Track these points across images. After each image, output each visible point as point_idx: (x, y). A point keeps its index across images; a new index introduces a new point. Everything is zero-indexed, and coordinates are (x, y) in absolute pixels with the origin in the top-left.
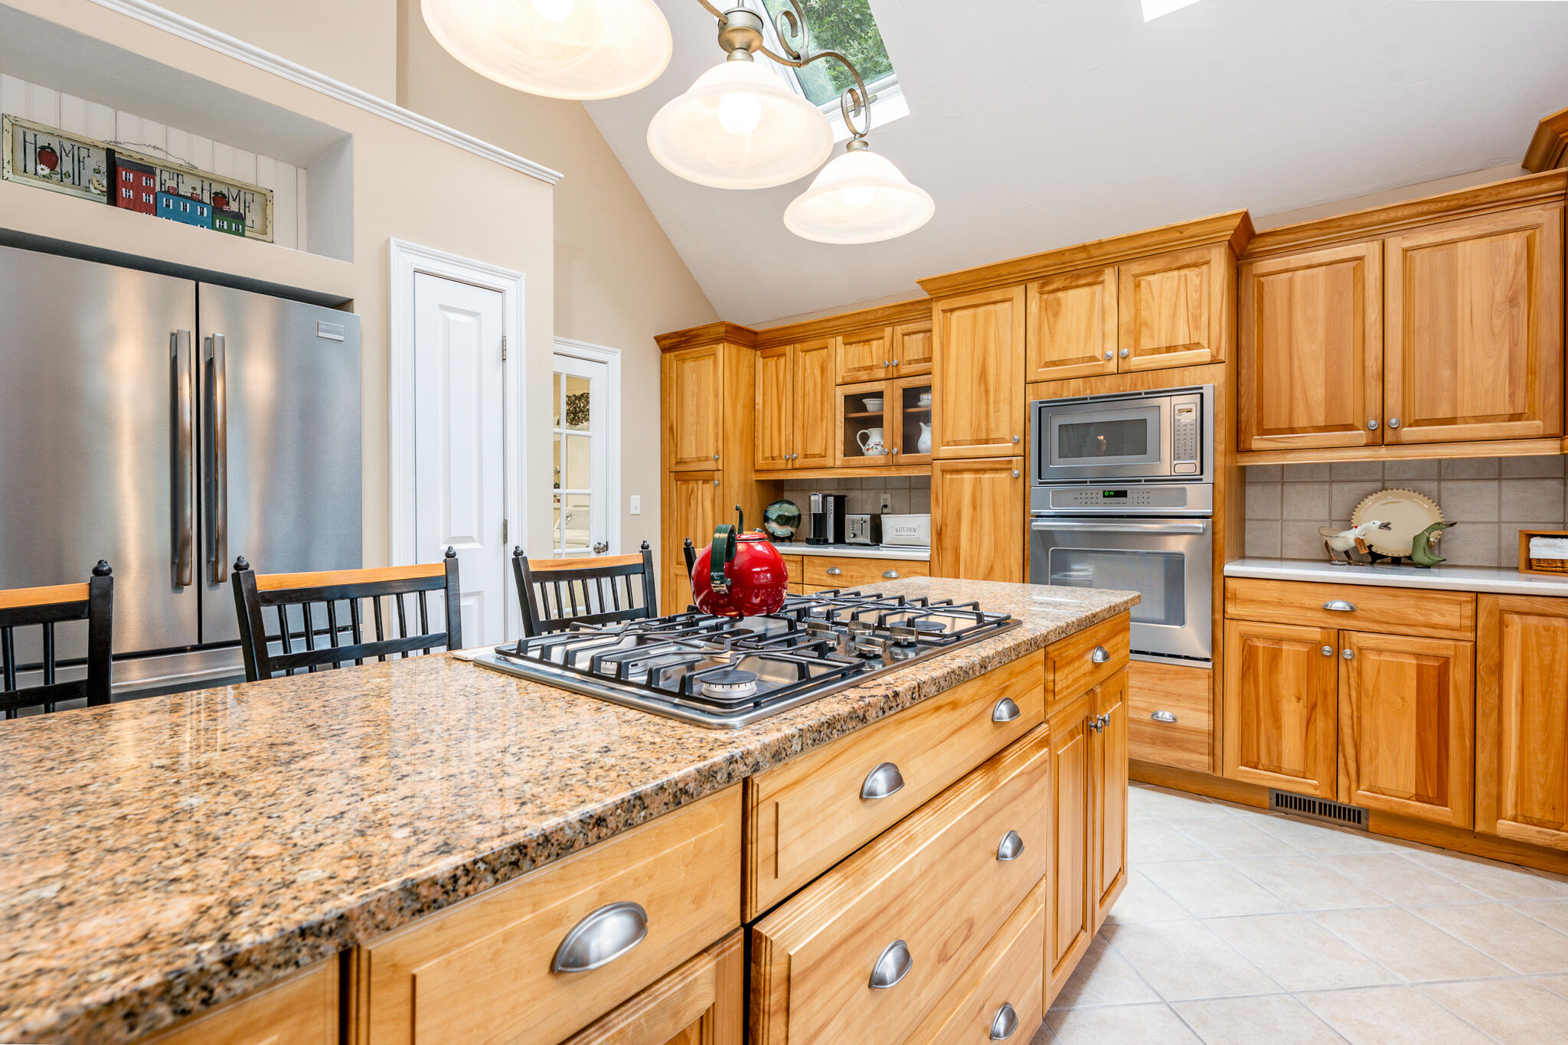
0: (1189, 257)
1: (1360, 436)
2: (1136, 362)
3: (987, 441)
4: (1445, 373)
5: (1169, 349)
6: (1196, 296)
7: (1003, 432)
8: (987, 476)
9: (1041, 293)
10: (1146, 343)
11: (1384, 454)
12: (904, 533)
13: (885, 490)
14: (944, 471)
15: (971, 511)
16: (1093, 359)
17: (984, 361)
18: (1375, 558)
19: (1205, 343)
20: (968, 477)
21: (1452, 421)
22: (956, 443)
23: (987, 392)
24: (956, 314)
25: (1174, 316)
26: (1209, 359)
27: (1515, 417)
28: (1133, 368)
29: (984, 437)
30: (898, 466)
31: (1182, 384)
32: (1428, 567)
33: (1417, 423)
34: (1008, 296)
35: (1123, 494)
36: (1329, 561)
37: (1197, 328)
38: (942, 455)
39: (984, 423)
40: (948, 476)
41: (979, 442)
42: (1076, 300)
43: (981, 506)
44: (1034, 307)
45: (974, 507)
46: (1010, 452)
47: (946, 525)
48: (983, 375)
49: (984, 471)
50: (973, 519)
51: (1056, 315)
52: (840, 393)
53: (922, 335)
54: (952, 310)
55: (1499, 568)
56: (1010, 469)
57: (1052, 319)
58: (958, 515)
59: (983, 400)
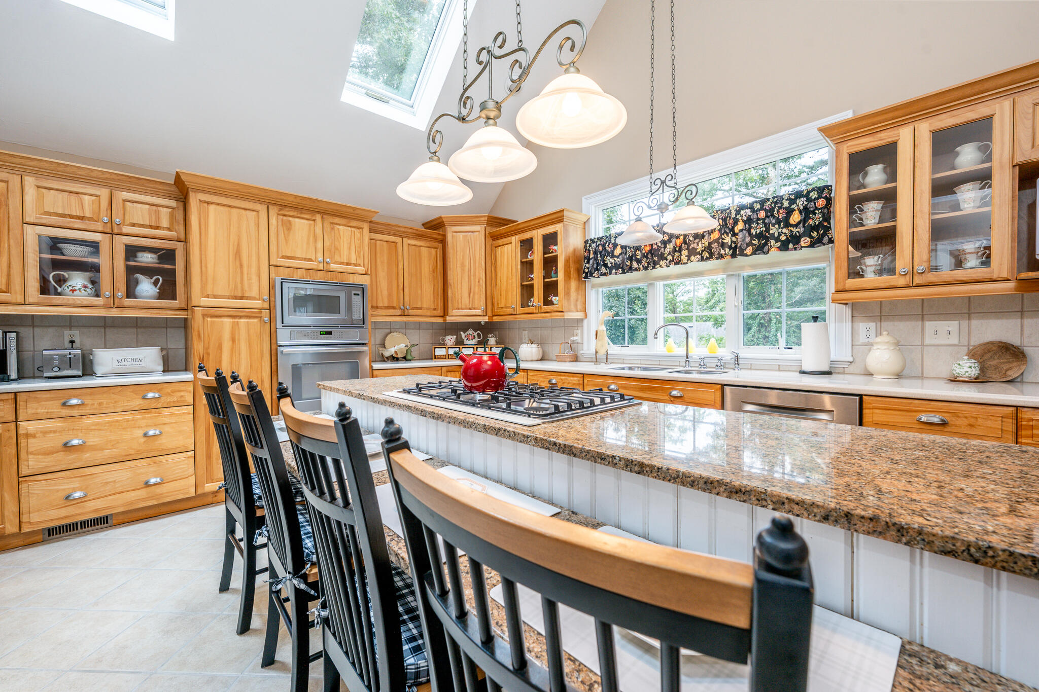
0: (354, 223)
1: (399, 312)
2: (334, 267)
3: (242, 298)
4: (419, 292)
5: (348, 264)
6: (358, 242)
7: (254, 293)
8: (243, 320)
9: (278, 214)
10: (338, 259)
11: (404, 319)
12: (126, 363)
13: (71, 327)
14: (204, 316)
15: (231, 343)
16: (310, 260)
17: (238, 245)
18: (394, 359)
19: (362, 264)
20: (227, 321)
21: (421, 309)
22: (215, 297)
23: (241, 266)
24: (212, 207)
25: (350, 249)
26: (364, 273)
27: (435, 309)
28: (331, 270)
29: (240, 295)
30: (121, 307)
31: (354, 282)
32: (410, 360)
33: (413, 308)
35: (330, 333)
36: (384, 361)
37: (359, 257)
38: (202, 304)
39: (239, 285)
40: (209, 319)
41: (236, 298)
42: (301, 225)
43: (239, 340)
44: (273, 221)
45: (233, 340)
46: (260, 307)
47: (208, 354)
48: (238, 254)
49: (241, 317)
50: (232, 350)
51: (289, 229)
52: (31, 234)
54: (208, 203)
55: (420, 359)
56: (261, 317)
57: (286, 232)
58: (220, 347)
59: (239, 270)
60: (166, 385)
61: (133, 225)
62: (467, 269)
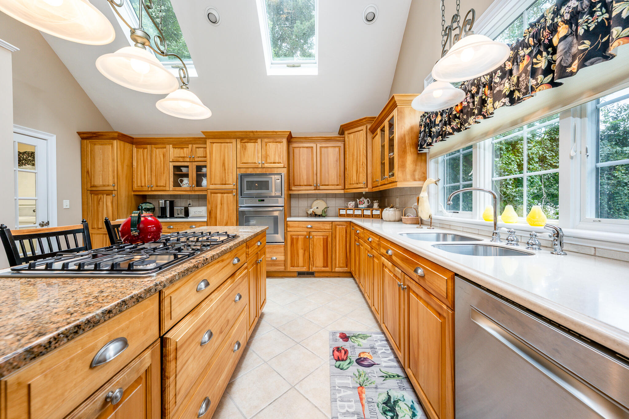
0: (278, 140)
1: (313, 188)
2: (266, 165)
3: (225, 184)
4: (327, 175)
5: (274, 163)
6: (280, 150)
7: (230, 182)
8: (225, 195)
9: (241, 142)
10: (269, 161)
11: (317, 192)
12: (197, 213)
13: (189, 199)
14: (211, 193)
16: (255, 163)
17: (224, 160)
18: (316, 215)
19: (282, 162)
20: (219, 195)
21: (328, 185)
22: (215, 184)
23: (225, 169)
24: (215, 144)
25: (275, 154)
26: (283, 167)
27: (338, 185)
28: (265, 167)
29: (224, 183)
30: (195, 191)
31: (277, 172)
32: (325, 217)
33: (323, 185)
34: (231, 142)
35: (263, 200)
36: (308, 216)
37: (280, 158)
38: (210, 188)
39: (224, 179)
40: (213, 195)
41: (223, 184)
42: (250, 146)
43: (224, 204)
44: (239, 146)
45: (221, 205)
46: (232, 188)
47: (212, 210)
48: (224, 164)
49: (224, 193)
50: (221, 208)
51: (245, 149)
52: (171, 165)
53: (203, 149)
54: (213, 143)
56: (232, 193)
57: (244, 150)
58: (216, 207)
59: (224, 172)
60: (197, 223)
61: (198, 157)
62: (355, 157)
